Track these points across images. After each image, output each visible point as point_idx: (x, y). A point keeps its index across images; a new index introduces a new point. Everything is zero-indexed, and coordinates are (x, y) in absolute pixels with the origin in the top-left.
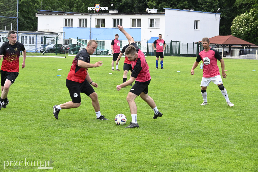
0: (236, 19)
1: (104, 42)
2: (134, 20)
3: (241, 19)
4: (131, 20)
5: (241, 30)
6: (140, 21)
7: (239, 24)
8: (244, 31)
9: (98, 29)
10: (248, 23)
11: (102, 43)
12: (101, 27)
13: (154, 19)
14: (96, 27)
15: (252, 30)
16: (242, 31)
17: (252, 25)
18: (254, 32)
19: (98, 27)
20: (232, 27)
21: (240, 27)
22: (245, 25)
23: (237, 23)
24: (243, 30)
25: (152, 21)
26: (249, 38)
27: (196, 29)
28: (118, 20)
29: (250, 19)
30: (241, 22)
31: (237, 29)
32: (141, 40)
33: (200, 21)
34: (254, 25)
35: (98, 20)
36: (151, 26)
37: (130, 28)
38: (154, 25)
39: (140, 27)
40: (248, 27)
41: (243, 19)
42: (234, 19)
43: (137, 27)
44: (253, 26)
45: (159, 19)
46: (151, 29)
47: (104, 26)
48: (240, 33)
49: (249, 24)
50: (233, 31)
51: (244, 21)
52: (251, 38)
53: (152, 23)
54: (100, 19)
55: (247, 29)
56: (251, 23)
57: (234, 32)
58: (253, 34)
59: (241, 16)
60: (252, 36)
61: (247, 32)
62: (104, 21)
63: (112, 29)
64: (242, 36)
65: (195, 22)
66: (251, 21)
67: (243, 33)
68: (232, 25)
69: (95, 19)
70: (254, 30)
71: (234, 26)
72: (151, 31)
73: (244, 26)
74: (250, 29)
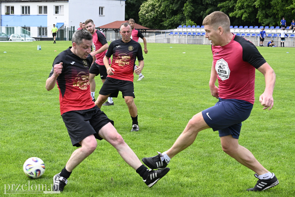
0: (143, 5)
1: (13, 28)
2: (40, 8)
3: (147, 5)
4: (37, 7)
5: (148, 15)
6: (46, 8)
7: (145, 10)
8: (151, 16)
9: (8, 16)
10: (154, 8)
11: (12, 30)
12: (10, 14)
13: (59, 6)
14: (6, 14)
15: (158, 16)
16: (148, 17)
17: (157, 10)
18: (159, 18)
19: (7, 14)
20: (140, 13)
21: (147, 13)
22: (151, 10)
23: (144, 9)
24: (149, 15)
25: (57, 8)
26: (155, 23)
27: (101, 15)
28: (26, 7)
29: (156, 5)
30: (148, 8)
31: (144, 15)
32: (48, 26)
33: (105, 8)
34: (159, 10)
35: (8, 7)
36: (57, 12)
37: (37, 14)
38: (58, 11)
39: (47, 13)
40: (154, 12)
41: (149, 5)
42: (142, 5)
43: (44, 13)
44: (159, 12)
45: (63, 6)
46: (57, 15)
47: (13, 13)
48: (146, 18)
49: (155, 10)
50: (141, 16)
51: (151, 7)
52: (157, 23)
53: (57, 10)
54: (9, 7)
55: (153, 14)
56: (157, 9)
57: (141, 18)
58: (159, 20)
59: (148, 2)
60: (158, 21)
61: (153, 17)
62: (13, 8)
63: (21, 15)
64: (149, 21)
65: (100, 8)
66: (157, 7)
67: (149, 19)
68: (139, 11)
69: (4, 7)
70: (160, 15)
71: (142, 11)
72: (56, 18)
73: (150, 12)
74: (156, 15)
